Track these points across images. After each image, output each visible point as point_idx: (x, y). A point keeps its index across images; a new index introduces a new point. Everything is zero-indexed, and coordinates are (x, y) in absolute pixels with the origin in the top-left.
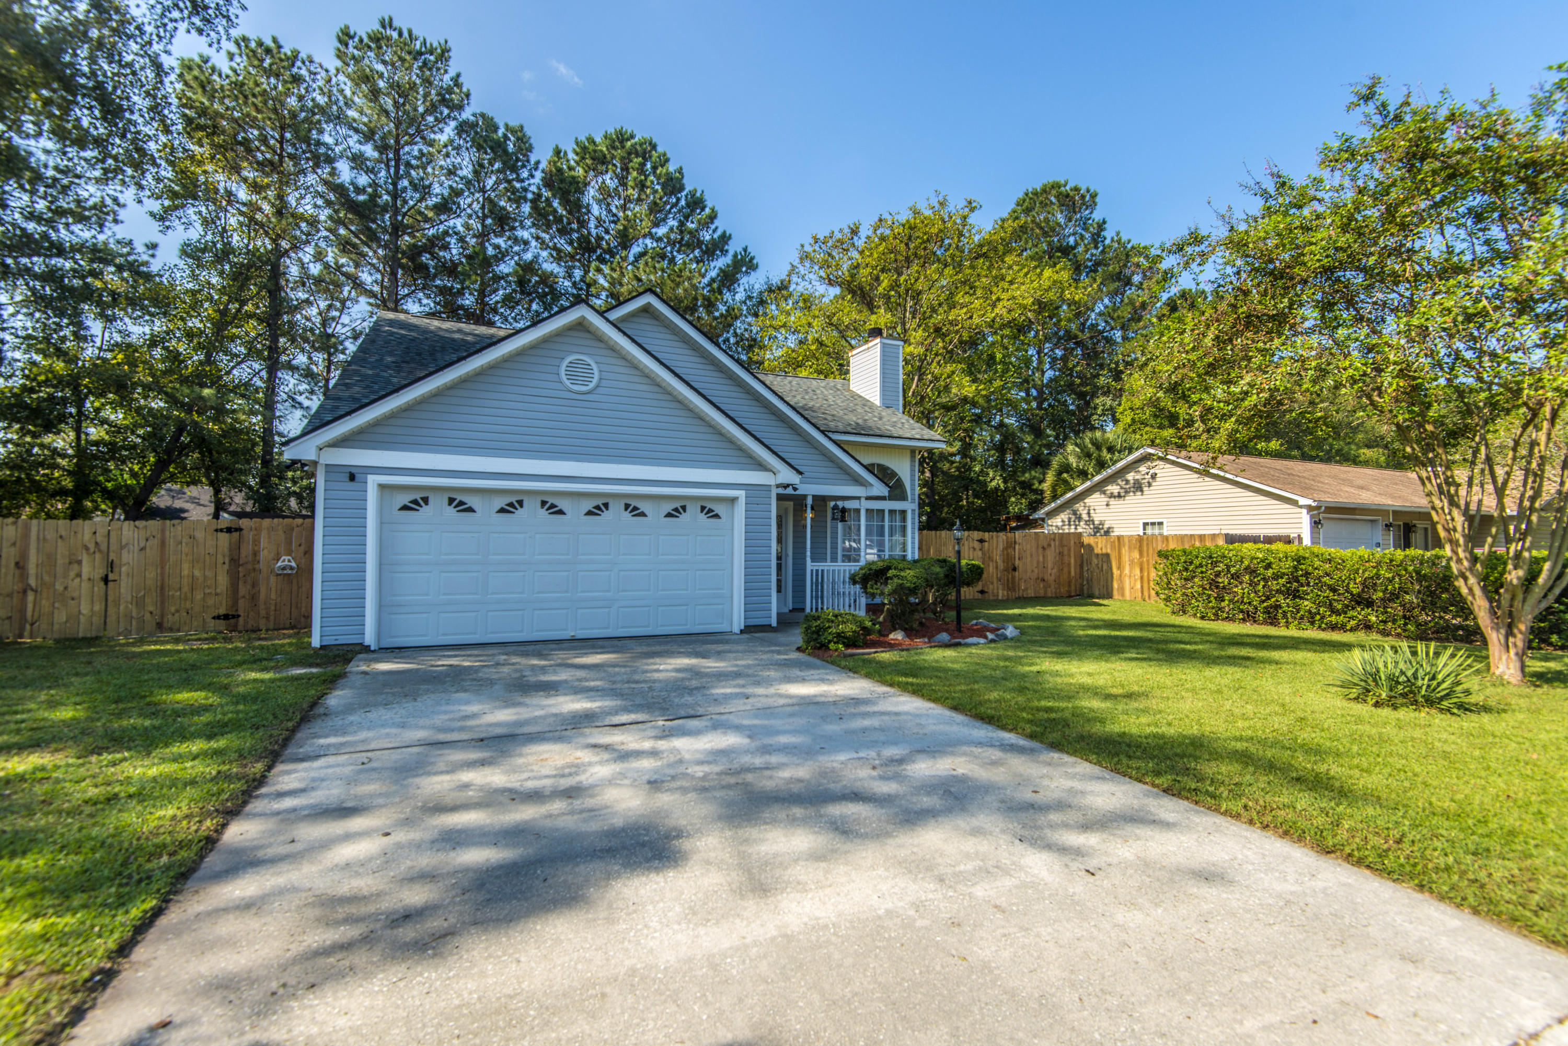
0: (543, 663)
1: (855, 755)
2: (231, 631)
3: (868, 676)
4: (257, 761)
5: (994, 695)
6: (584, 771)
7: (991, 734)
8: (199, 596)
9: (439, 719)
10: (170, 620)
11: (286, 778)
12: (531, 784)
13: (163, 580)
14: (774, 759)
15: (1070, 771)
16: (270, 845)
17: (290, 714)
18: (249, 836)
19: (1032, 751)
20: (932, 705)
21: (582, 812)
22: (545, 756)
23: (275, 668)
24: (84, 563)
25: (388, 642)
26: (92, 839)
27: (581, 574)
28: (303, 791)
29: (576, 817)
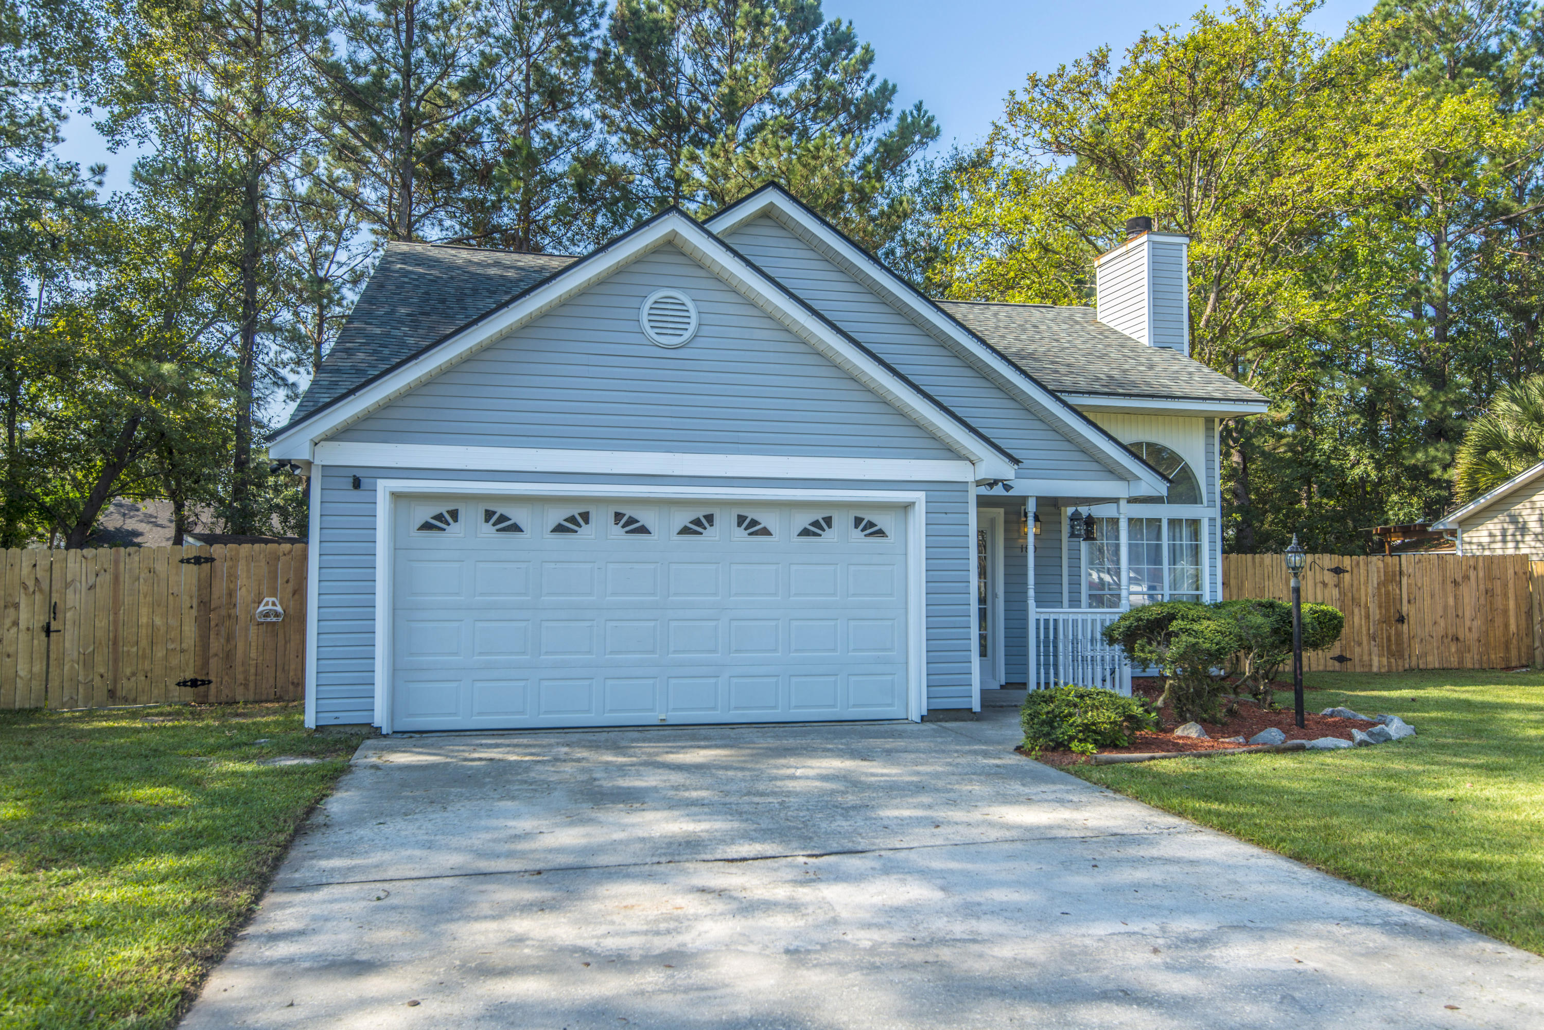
0: (621, 759)
1: (1122, 928)
2: (200, 703)
3: (1139, 797)
4: (241, 888)
5: (1369, 837)
6: (689, 928)
7: (1364, 905)
8: (160, 653)
9: (479, 839)
10: (125, 686)
11: (279, 915)
12: (612, 943)
13: (116, 630)
14: (985, 927)
15: (1517, 974)
16: (263, 1008)
17: (281, 823)
18: (234, 993)
19: (1443, 936)
20: (1255, 850)
21: (687, 990)
22: (630, 901)
23: (259, 757)
24: (22, 606)
25: (405, 723)
26: (45, 984)
27: (673, 624)
28: (302, 933)
29: (679, 997)
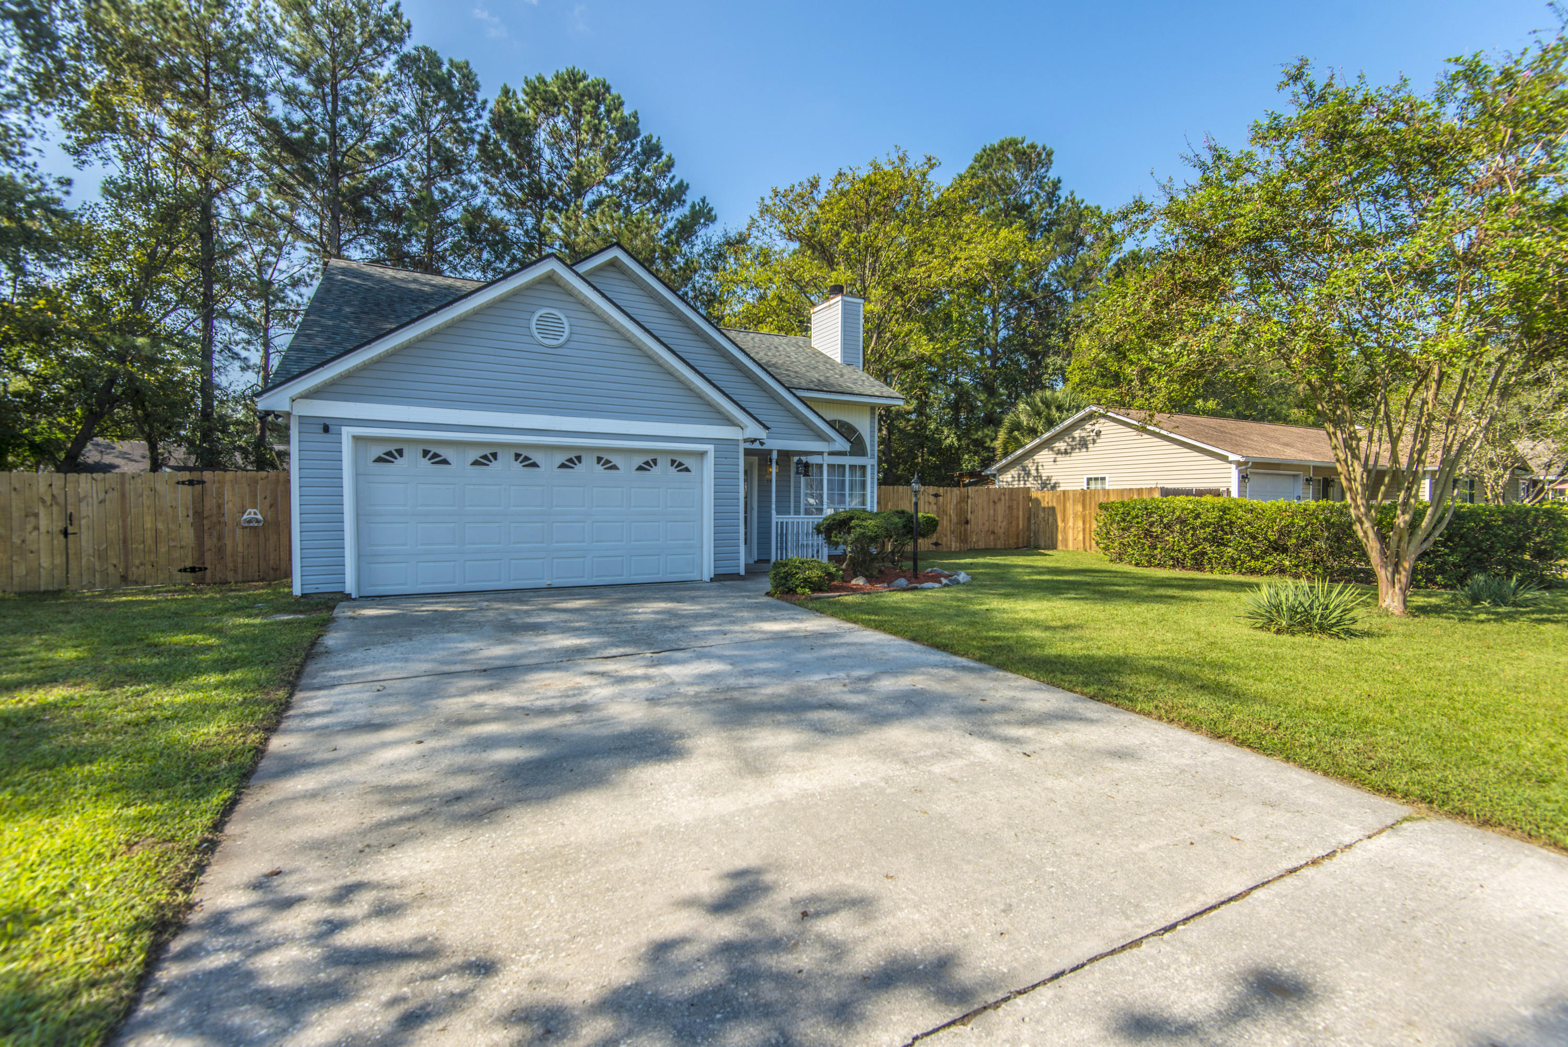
0: (525, 608)
1: (827, 676)
2: (199, 584)
3: (833, 615)
4: (277, 690)
5: (949, 628)
6: (586, 693)
7: (944, 659)
8: (163, 549)
9: (438, 655)
10: (134, 573)
11: (309, 703)
12: (540, 703)
13: (125, 533)
14: (755, 680)
15: (1013, 684)
16: (315, 752)
17: (294, 651)
18: (292, 746)
19: (981, 670)
20: (893, 637)
21: (591, 722)
22: (547, 682)
23: (265, 615)
24: (42, 515)
25: (368, 591)
26: (149, 750)
27: (556, 525)
28: (329, 712)
29: (587, 726)
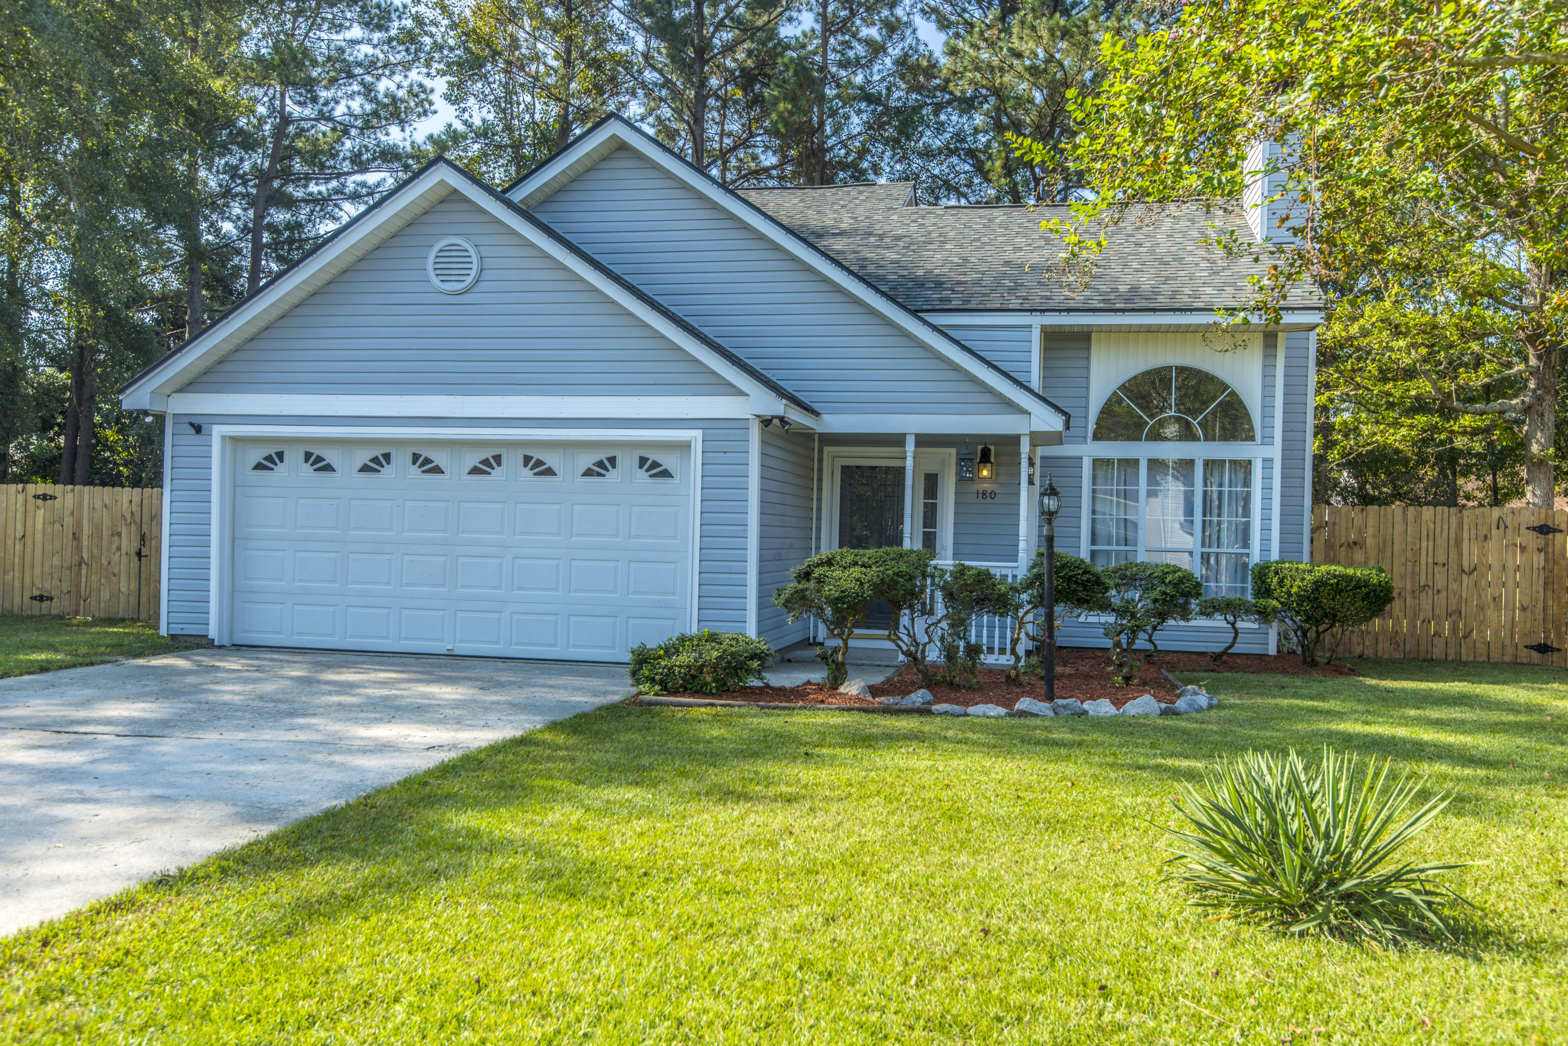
25: (241, 638)
